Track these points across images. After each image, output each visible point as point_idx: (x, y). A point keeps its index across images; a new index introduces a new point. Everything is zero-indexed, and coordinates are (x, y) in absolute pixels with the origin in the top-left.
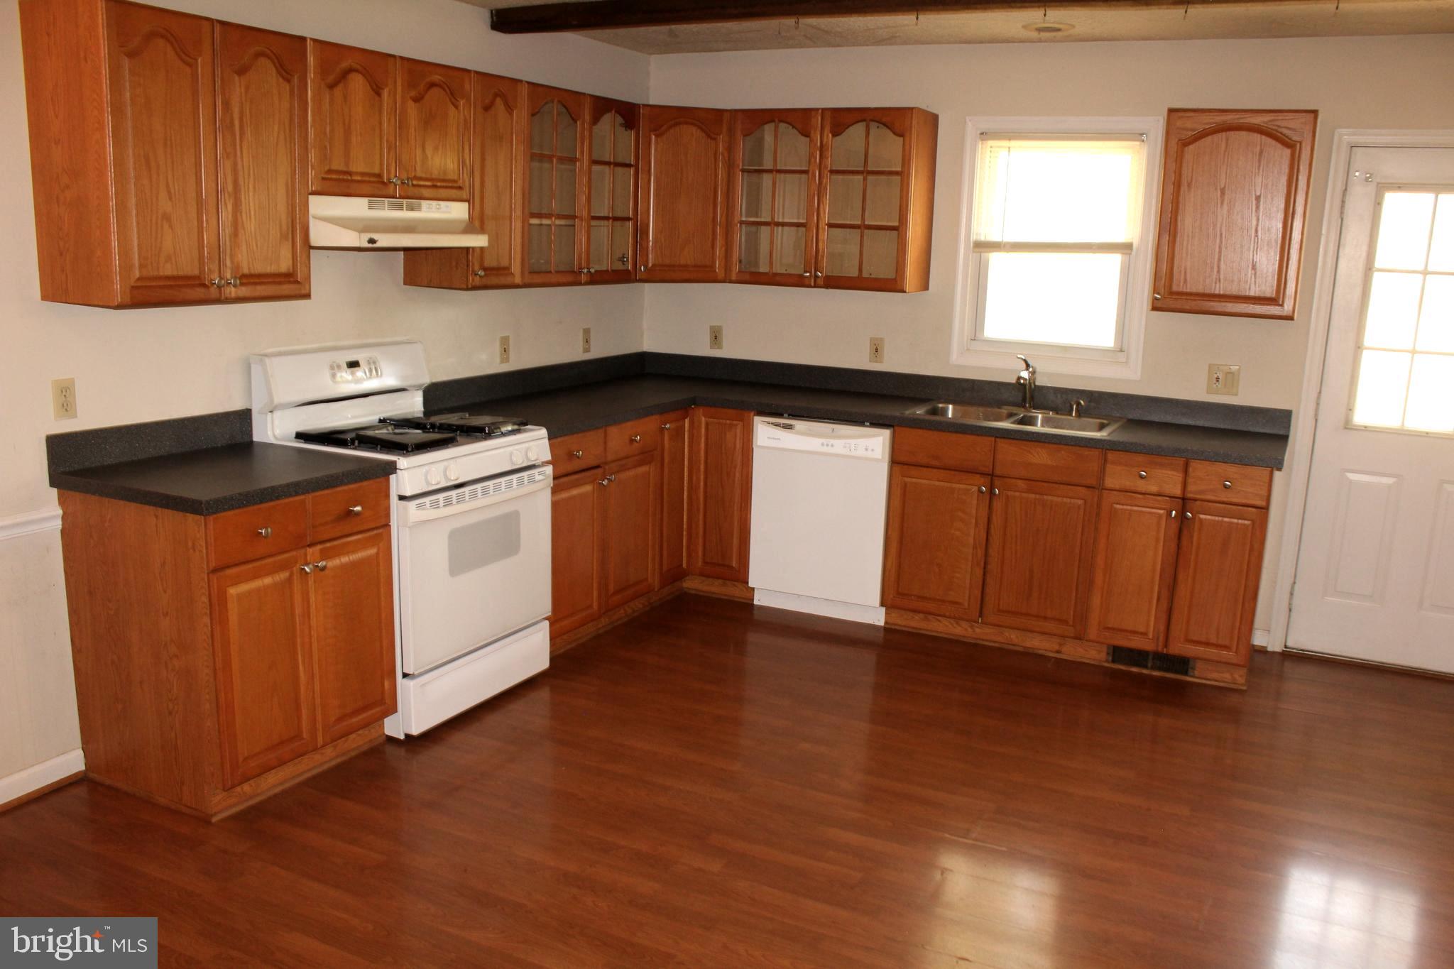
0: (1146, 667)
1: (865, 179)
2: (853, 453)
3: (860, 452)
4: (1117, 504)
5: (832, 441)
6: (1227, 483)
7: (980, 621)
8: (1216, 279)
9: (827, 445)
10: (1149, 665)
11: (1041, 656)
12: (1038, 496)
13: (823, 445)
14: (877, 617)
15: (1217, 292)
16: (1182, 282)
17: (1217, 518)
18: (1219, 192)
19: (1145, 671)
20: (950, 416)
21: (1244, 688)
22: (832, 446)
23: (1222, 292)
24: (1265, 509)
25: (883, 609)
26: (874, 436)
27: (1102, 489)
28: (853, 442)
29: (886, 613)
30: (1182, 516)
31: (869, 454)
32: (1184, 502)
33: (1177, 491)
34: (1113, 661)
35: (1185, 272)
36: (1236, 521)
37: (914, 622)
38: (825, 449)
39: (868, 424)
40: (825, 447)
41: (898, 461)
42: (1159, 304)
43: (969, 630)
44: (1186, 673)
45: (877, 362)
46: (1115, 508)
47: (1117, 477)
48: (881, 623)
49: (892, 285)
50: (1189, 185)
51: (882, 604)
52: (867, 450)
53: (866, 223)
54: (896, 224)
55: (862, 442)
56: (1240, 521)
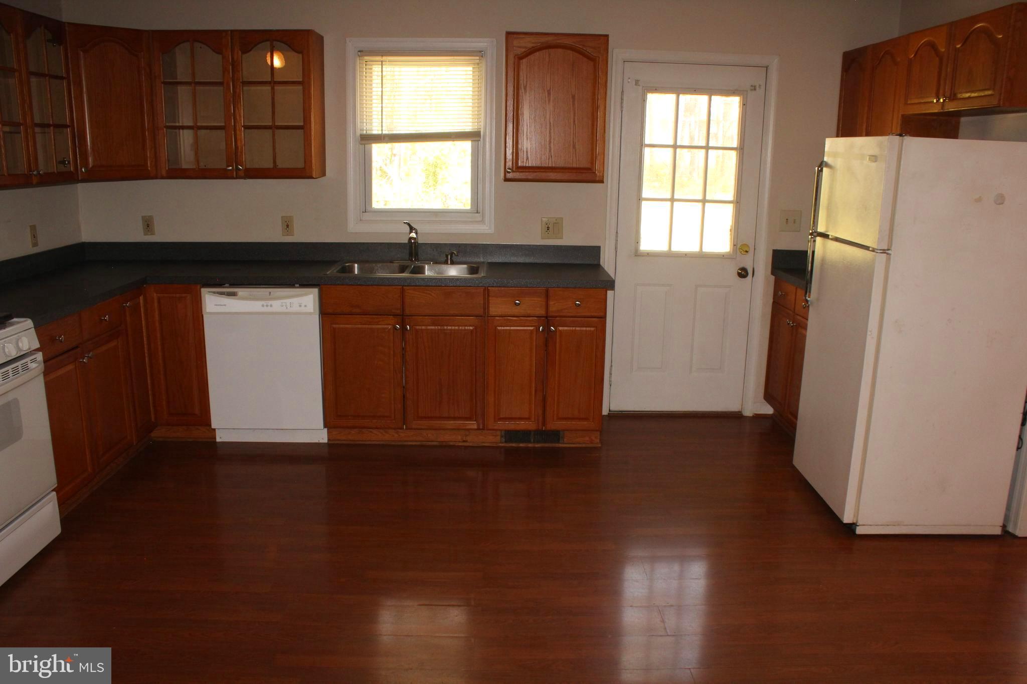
0: (529, 442)
1: (273, 89)
2: (290, 310)
3: (296, 309)
4: (499, 327)
5: (270, 302)
6: (577, 302)
7: (405, 428)
8: (549, 156)
9: (267, 306)
10: (532, 440)
11: (454, 446)
12: (439, 327)
13: (263, 306)
14: (322, 437)
15: (550, 165)
16: (525, 158)
17: (571, 328)
18: (547, 94)
19: (530, 445)
20: (356, 273)
21: (600, 445)
22: (271, 306)
23: (553, 165)
24: (604, 317)
25: (326, 430)
26: (306, 294)
27: (488, 316)
28: (288, 301)
29: (328, 433)
30: (547, 329)
31: (303, 309)
32: (547, 319)
33: (542, 312)
34: (506, 442)
35: (527, 152)
36: (584, 329)
37: (353, 436)
38: (265, 309)
39: (298, 285)
40: (265, 307)
41: (326, 312)
42: (509, 176)
43: (396, 435)
44: (558, 442)
45: (287, 235)
46: (498, 330)
47: (498, 307)
48: (326, 441)
49: (302, 173)
50: (525, 88)
51: (325, 426)
52: (300, 306)
53: (276, 124)
54: (302, 124)
55: (296, 301)
56: (588, 329)
